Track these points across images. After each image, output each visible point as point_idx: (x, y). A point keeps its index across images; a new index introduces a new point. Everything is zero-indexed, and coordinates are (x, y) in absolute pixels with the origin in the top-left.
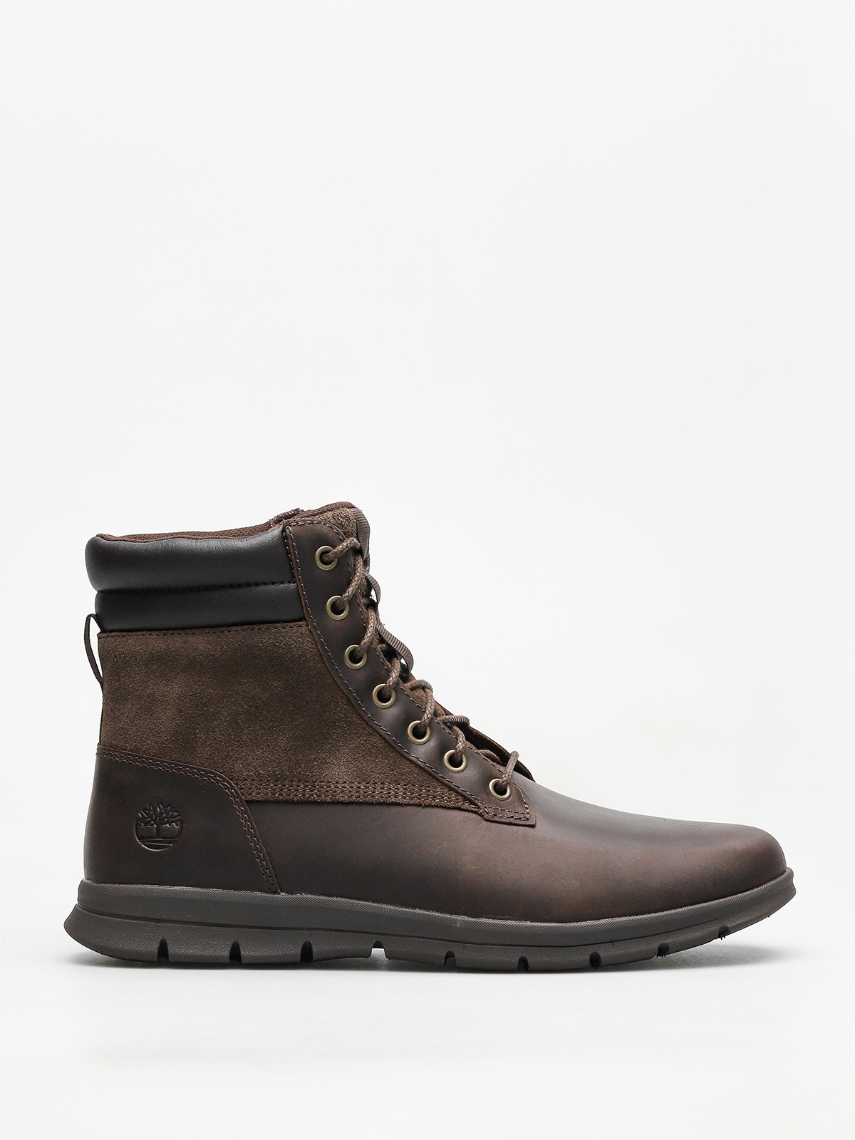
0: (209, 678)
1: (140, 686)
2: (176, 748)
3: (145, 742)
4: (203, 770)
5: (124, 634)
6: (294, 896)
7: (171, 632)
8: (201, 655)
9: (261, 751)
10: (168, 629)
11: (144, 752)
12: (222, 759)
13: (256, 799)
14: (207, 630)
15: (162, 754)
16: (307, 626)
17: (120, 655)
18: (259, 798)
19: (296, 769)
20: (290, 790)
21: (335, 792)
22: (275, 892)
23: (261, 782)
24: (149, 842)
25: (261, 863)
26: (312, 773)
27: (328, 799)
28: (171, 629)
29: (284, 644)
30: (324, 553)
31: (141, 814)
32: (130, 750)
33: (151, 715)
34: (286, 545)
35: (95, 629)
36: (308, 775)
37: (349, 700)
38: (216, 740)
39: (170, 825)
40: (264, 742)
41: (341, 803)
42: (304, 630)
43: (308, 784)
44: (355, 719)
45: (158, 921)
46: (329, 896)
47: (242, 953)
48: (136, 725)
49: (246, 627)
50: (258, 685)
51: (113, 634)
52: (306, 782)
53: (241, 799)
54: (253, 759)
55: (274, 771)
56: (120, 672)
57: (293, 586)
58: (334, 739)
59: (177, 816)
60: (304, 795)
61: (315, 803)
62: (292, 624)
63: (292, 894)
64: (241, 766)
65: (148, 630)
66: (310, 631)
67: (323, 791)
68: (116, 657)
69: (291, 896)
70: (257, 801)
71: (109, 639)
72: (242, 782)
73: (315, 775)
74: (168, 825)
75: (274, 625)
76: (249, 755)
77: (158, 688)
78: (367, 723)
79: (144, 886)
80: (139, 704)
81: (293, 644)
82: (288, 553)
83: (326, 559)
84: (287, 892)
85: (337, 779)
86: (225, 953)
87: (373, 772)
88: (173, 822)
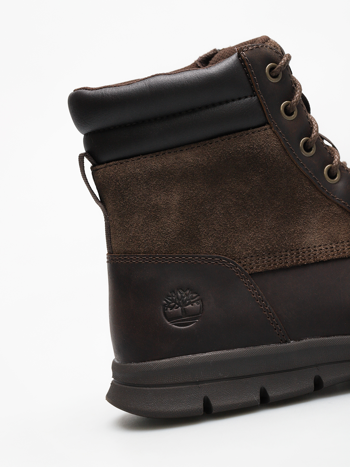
0: (200, 183)
1: (144, 200)
2: (184, 243)
3: (156, 243)
4: (210, 257)
5: (122, 161)
6: (301, 342)
7: (162, 152)
8: (192, 166)
9: (253, 233)
10: (165, 149)
11: (156, 252)
12: (223, 244)
13: (257, 271)
14: (192, 146)
15: (173, 251)
16: (271, 128)
17: (121, 178)
18: (260, 269)
19: (282, 242)
20: (281, 259)
21: (315, 254)
22: (286, 342)
23: (258, 257)
24: (177, 321)
25: (272, 321)
26: (295, 242)
27: (312, 261)
28: (162, 151)
29: (257, 146)
30: (272, 69)
31: (165, 300)
32: (144, 253)
33: (158, 221)
34: (244, 66)
35: (88, 164)
36: (293, 245)
37: (310, 181)
38: (215, 230)
39: (192, 305)
40: (253, 225)
41: (323, 262)
42: (269, 132)
43: (294, 252)
44: (317, 195)
45: (197, 383)
46: (327, 337)
47: (270, 395)
48: (146, 232)
49: (224, 137)
50: (241, 181)
51: (111, 163)
52: (292, 251)
53: (246, 274)
54: (248, 240)
55: (267, 246)
56: (123, 192)
57: (255, 98)
58: (304, 214)
59: (196, 296)
60: (293, 261)
61: (303, 265)
62: (259, 129)
63: (299, 341)
64: (240, 247)
65: (143, 154)
66: (274, 132)
67: (306, 255)
68: (118, 181)
69: (299, 342)
70: (259, 272)
71: (108, 168)
72: (243, 259)
73: (297, 244)
74: (190, 306)
75: (246, 132)
76: (244, 238)
77: (160, 199)
78: (326, 197)
79: (181, 358)
80: (145, 215)
81: (263, 144)
82: (247, 73)
83: (274, 74)
84: (295, 340)
85: (314, 244)
86: (256, 398)
87: (339, 234)
88: (194, 302)
